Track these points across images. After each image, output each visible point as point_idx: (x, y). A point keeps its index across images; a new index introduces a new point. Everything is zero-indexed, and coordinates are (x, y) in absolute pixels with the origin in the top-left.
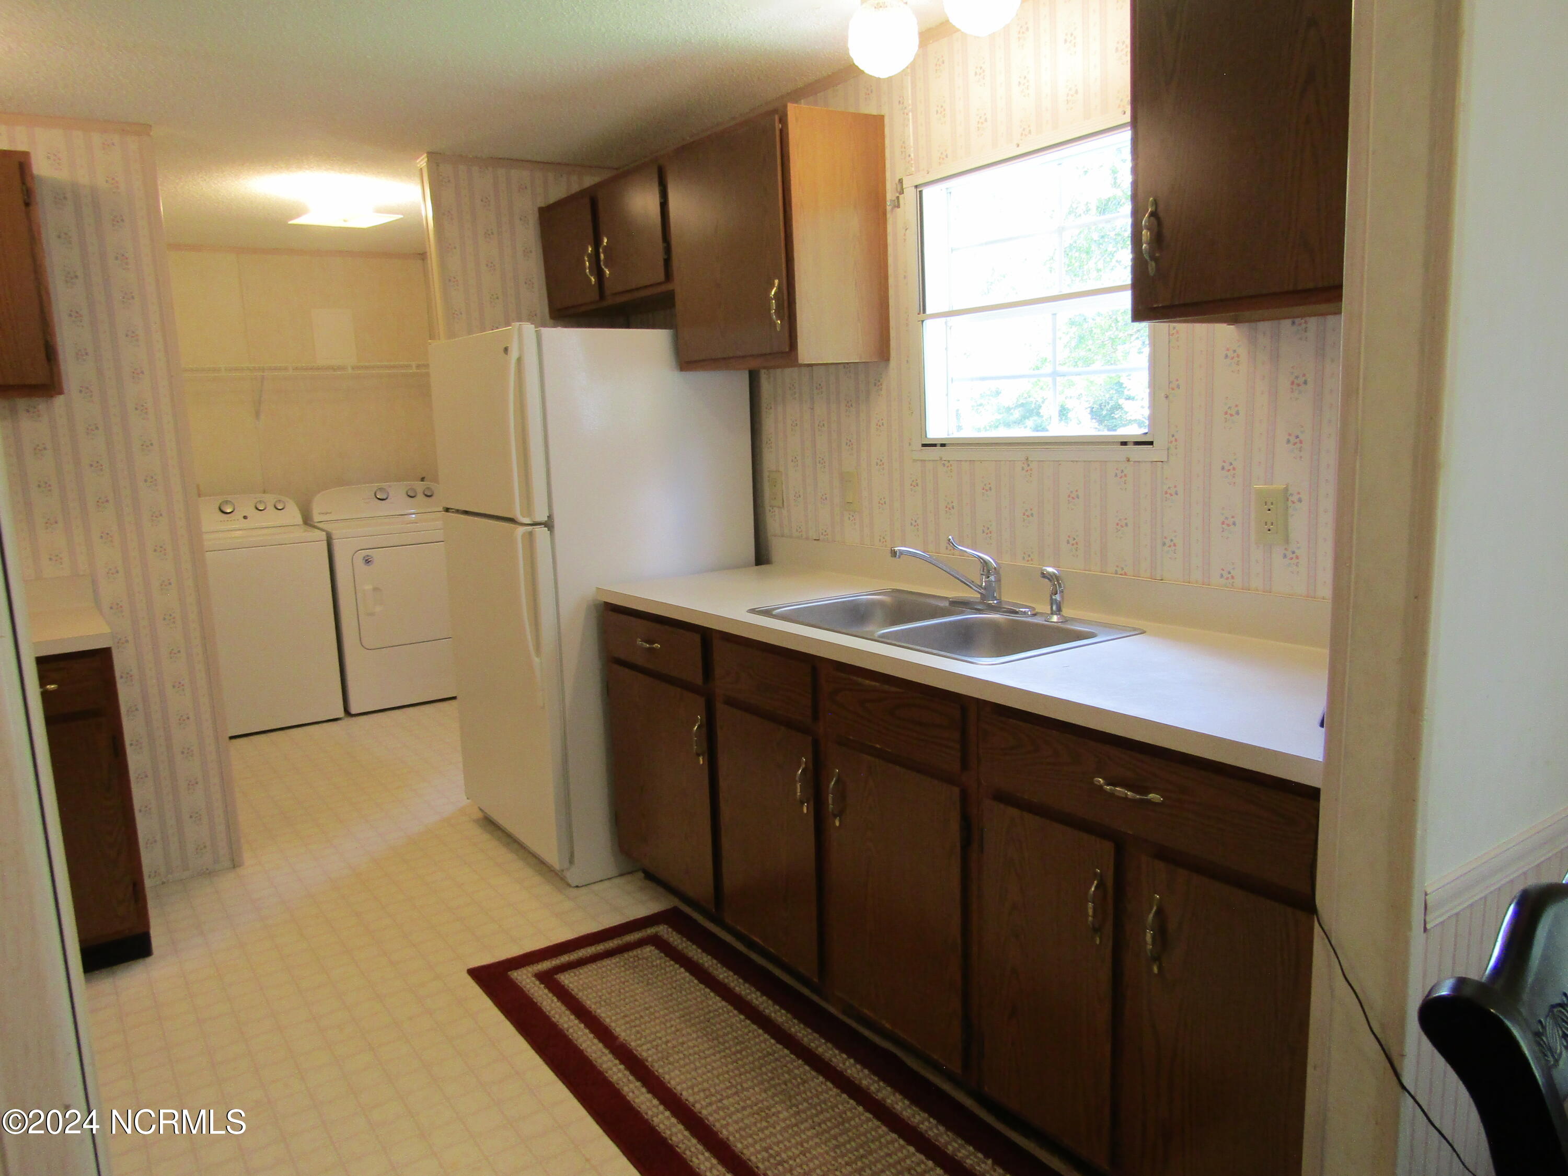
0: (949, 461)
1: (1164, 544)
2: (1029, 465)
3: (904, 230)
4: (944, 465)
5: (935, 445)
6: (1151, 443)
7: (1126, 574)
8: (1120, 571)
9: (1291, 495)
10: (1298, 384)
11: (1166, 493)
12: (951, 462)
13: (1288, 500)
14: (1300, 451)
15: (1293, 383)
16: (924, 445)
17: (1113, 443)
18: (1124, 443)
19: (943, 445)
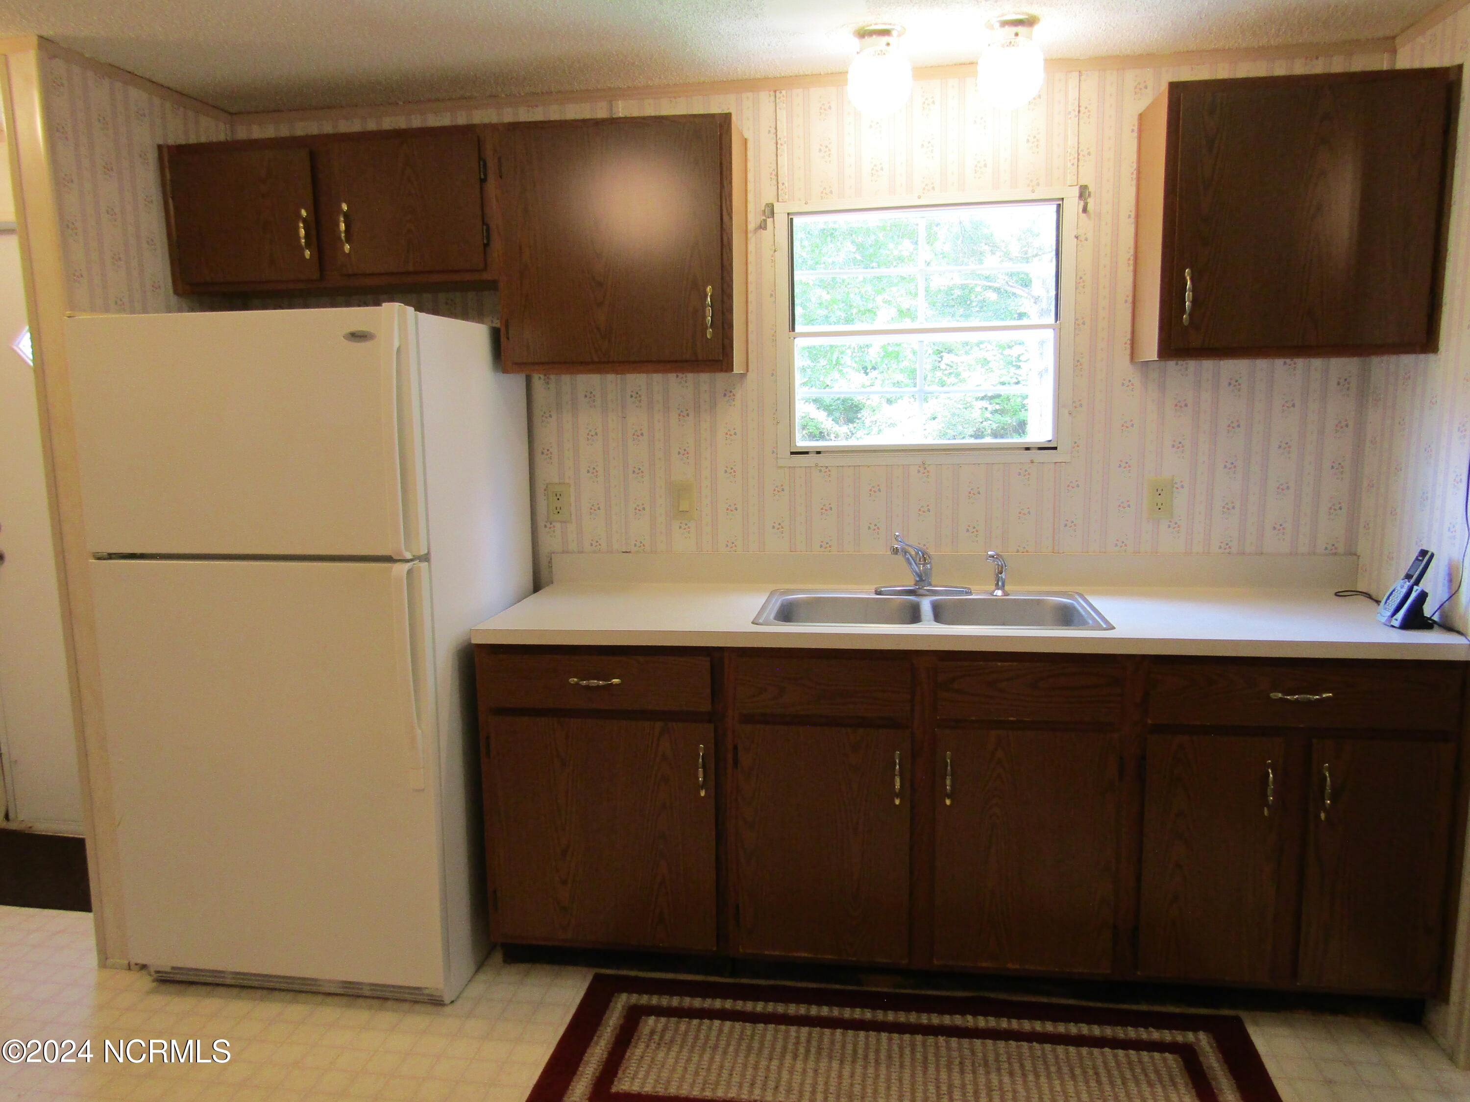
0: (827, 467)
1: (1066, 525)
2: (925, 468)
3: (772, 252)
4: (821, 471)
5: (807, 453)
6: (1055, 448)
7: (1027, 552)
8: (1021, 549)
9: (1176, 483)
10: (1180, 406)
11: (1068, 486)
12: (830, 468)
13: (1173, 487)
14: (1183, 452)
15: (1176, 405)
16: (792, 453)
17: (1018, 448)
18: (1028, 449)
19: (819, 453)
